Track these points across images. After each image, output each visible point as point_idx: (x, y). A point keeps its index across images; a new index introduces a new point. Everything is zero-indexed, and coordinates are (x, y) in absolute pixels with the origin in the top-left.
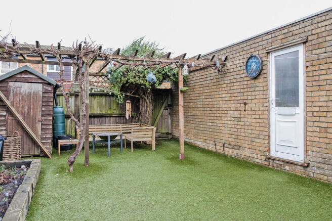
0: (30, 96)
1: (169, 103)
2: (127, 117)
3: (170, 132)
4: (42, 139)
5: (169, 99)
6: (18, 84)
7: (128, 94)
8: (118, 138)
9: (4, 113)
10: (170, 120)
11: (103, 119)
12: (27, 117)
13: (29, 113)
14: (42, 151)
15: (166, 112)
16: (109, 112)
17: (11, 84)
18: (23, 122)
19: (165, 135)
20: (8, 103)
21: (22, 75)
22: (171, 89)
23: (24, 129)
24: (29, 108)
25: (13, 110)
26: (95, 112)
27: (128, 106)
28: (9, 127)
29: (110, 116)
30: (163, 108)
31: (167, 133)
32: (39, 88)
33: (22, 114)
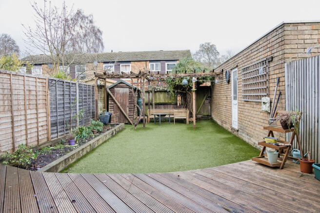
0: (124, 94)
1: (209, 95)
2: (178, 105)
3: (210, 115)
4: (129, 115)
5: (209, 93)
6: (118, 89)
7: (179, 91)
8: (167, 116)
9: (113, 103)
10: (209, 107)
11: (166, 106)
12: (122, 105)
13: (123, 102)
14: (129, 121)
15: (207, 102)
16: (170, 102)
17: (116, 89)
18: (120, 107)
19: (206, 117)
20: (114, 98)
21: (120, 85)
22: (210, 86)
23: (121, 111)
24: (123, 101)
25: (116, 101)
26: (162, 102)
27: (179, 98)
28: (115, 109)
29: (170, 104)
30: (204, 99)
31: (208, 115)
32: (127, 90)
33: (120, 103)
